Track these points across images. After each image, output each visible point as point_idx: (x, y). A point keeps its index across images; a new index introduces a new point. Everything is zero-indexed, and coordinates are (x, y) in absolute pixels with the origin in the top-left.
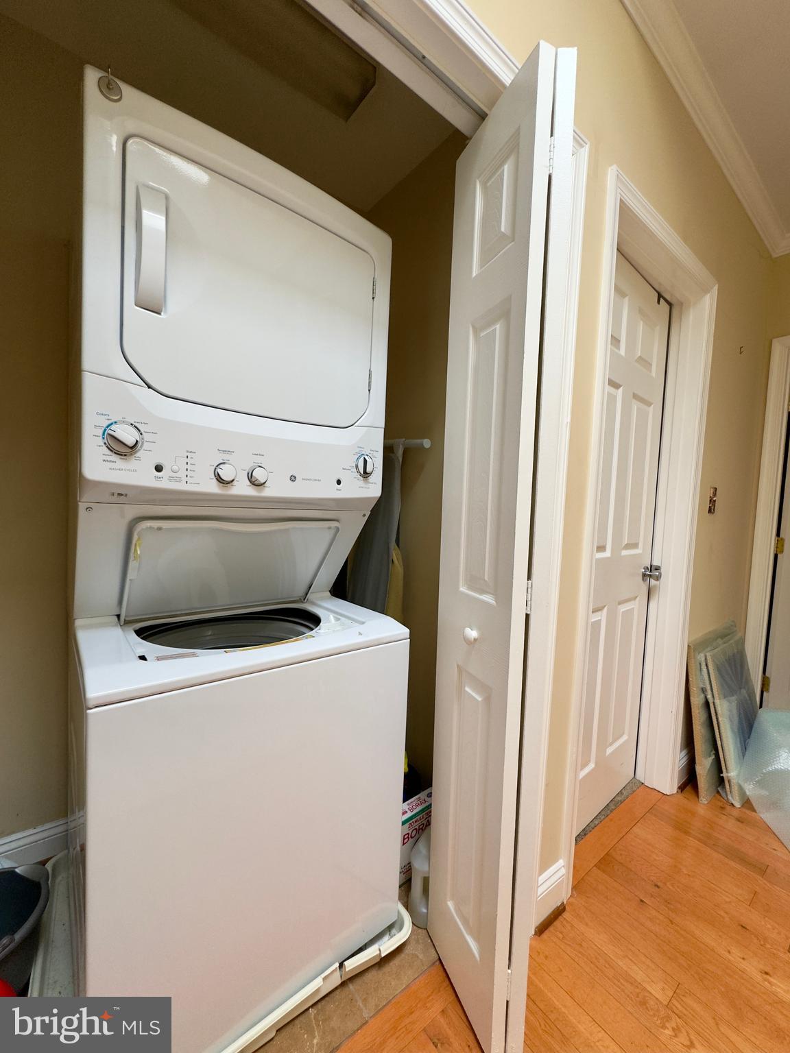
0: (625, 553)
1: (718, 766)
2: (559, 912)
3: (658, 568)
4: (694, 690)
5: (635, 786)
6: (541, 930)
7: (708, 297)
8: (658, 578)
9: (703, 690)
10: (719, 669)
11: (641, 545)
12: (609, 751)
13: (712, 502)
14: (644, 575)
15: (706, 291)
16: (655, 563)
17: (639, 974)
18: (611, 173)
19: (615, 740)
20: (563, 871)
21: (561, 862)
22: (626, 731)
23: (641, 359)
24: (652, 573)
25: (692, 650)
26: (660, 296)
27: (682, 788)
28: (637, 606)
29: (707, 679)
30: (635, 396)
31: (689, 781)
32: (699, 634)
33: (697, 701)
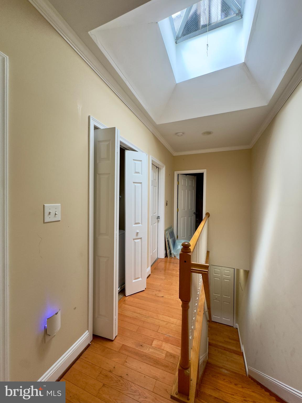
0: (154, 214)
1: (170, 251)
2: (150, 275)
3: (159, 217)
4: (166, 238)
5: (158, 258)
6: (148, 278)
7: (164, 168)
8: (159, 219)
9: (167, 238)
10: (169, 234)
11: (156, 213)
12: (154, 251)
13: (167, 203)
14: (157, 218)
15: (163, 167)
16: (159, 216)
17: (161, 277)
18: (151, 156)
19: (154, 250)
20: (150, 269)
21: (149, 267)
22: (156, 249)
23: (155, 179)
24: (158, 217)
25: (165, 231)
26: (157, 167)
27: (165, 257)
28: (156, 224)
29: (168, 236)
30: (154, 186)
31: (166, 256)
32: (166, 228)
33: (166, 240)
